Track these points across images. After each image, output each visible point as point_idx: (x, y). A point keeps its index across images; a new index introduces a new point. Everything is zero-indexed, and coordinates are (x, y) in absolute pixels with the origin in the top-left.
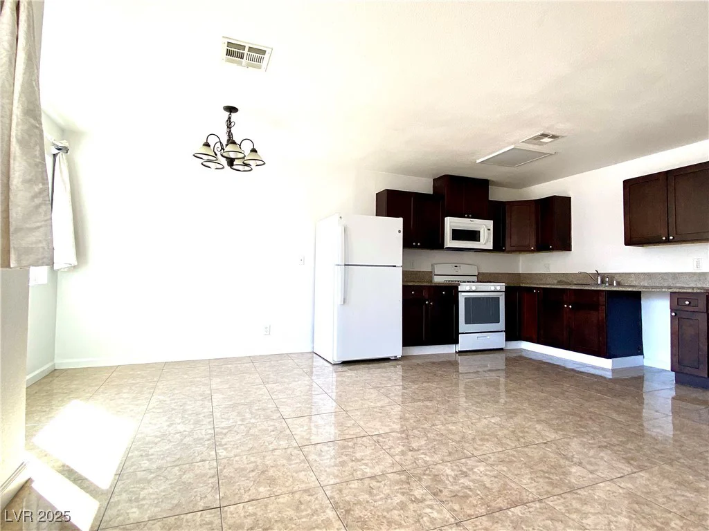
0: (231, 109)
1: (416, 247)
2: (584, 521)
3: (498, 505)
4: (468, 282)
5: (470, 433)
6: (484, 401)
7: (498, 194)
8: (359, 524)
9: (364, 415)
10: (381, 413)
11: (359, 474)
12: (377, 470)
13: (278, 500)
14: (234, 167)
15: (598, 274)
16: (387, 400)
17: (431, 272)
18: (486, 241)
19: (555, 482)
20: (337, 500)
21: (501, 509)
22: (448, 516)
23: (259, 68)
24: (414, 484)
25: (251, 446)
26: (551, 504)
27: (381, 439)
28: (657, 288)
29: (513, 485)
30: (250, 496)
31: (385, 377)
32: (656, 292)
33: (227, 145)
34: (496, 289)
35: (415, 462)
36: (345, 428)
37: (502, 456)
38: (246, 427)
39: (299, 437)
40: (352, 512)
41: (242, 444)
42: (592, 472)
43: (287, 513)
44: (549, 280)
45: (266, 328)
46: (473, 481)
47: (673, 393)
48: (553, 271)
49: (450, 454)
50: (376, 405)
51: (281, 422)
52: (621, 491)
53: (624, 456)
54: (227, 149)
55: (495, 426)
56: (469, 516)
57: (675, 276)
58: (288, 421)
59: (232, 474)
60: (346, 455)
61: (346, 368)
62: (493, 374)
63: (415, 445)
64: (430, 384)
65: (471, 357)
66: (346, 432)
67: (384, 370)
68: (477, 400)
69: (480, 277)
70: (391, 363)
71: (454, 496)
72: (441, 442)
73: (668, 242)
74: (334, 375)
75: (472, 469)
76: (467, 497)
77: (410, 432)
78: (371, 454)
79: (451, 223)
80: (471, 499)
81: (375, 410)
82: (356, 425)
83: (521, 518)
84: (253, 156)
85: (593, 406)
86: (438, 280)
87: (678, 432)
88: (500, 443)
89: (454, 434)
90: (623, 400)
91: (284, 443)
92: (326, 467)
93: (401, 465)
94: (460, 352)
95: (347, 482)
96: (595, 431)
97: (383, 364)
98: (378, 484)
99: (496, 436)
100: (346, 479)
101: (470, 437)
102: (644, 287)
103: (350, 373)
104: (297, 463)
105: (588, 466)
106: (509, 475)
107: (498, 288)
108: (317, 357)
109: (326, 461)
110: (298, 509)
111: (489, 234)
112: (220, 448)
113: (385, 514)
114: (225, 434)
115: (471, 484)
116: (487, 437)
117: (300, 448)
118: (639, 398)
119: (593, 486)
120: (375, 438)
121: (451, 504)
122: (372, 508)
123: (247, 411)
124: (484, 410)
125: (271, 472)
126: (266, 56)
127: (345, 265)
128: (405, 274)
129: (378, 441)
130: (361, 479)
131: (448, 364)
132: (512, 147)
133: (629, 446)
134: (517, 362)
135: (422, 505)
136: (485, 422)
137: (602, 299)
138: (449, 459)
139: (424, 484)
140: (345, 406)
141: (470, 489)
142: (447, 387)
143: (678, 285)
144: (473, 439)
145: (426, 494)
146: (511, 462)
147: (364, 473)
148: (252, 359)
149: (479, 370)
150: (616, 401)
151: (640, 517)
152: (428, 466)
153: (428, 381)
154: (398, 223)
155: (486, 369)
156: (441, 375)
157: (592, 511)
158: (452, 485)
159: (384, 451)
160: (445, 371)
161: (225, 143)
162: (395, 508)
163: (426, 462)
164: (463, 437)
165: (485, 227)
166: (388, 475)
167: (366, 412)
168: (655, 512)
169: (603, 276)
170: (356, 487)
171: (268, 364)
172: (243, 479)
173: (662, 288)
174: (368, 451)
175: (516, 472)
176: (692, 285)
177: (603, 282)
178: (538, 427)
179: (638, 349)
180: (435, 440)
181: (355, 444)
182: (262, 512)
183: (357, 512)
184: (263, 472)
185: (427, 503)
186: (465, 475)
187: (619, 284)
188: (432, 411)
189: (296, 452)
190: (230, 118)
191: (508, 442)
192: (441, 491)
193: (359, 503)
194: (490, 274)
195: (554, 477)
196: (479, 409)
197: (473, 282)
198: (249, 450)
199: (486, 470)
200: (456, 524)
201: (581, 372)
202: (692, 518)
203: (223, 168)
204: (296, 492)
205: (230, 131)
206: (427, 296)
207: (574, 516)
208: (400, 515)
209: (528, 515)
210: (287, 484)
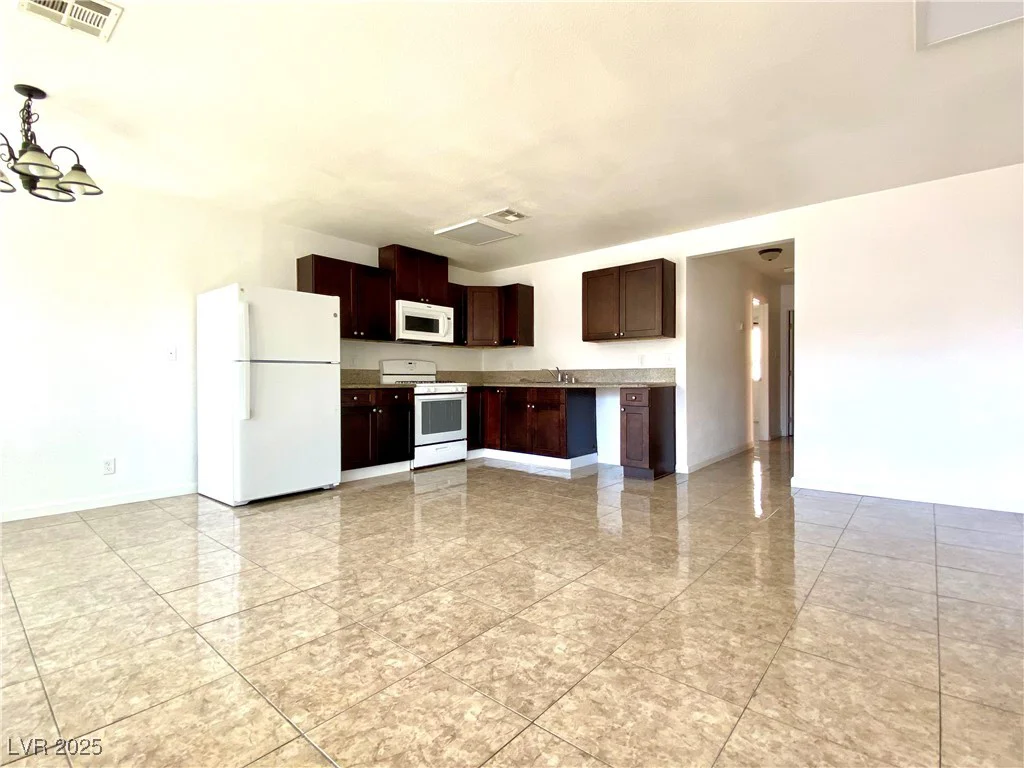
0: (32, 92)
1: (359, 337)
2: (555, 626)
3: (470, 634)
4: (425, 382)
5: (433, 561)
6: (447, 521)
7: (457, 276)
9: (292, 567)
10: (316, 560)
11: (293, 643)
12: (319, 631)
13: (166, 708)
14: (37, 192)
15: (559, 371)
16: (323, 543)
17: (379, 371)
18: (446, 333)
19: (526, 594)
20: (263, 682)
21: (473, 637)
22: (415, 661)
23: (96, 33)
24: (370, 636)
25: (104, 644)
26: (523, 618)
27: (320, 592)
28: (609, 384)
29: (484, 607)
30: (113, 715)
31: (316, 513)
32: (608, 389)
33: (22, 153)
34: (456, 390)
35: (369, 610)
36: (265, 589)
37: (471, 579)
38: (89, 619)
39: (190, 615)
40: (288, 692)
41: (85, 645)
42: (559, 576)
43: (186, 721)
44: (512, 379)
45: (108, 464)
46: (441, 614)
47: (621, 487)
49: (411, 589)
50: (308, 551)
51: (155, 600)
52: (585, 588)
53: (586, 554)
54: (25, 158)
55: (461, 548)
56: (439, 654)
57: (623, 372)
58: (169, 597)
59: (76, 692)
60: (271, 623)
61: (256, 510)
62: (455, 490)
63: (367, 590)
64: (380, 513)
65: (429, 473)
66: (267, 593)
67: (315, 505)
68: (439, 522)
69: (439, 377)
70: (325, 494)
71: (420, 637)
72: (399, 579)
73: (619, 338)
74: (238, 521)
75: (439, 601)
76: (435, 633)
77: (359, 576)
78: (307, 614)
79: (404, 308)
80: (439, 635)
81: (307, 557)
82: (281, 582)
83: (494, 640)
84: (77, 177)
85: (556, 510)
86: (387, 381)
87: (627, 523)
88: (468, 565)
89: (415, 566)
90: (582, 499)
91: (165, 629)
92: (241, 644)
93: (351, 617)
94: (416, 469)
95: (277, 656)
96: (559, 534)
97: (312, 497)
98: (322, 648)
99: (462, 559)
100: (275, 653)
101: (434, 565)
102: (599, 384)
103: (264, 517)
104: (192, 650)
105: (555, 571)
106: (480, 598)
107: (460, 390)
108: (205, 499)
109: (238, 638)
110: (202, 711)
111: (449, 324)
112: (43, 658)
113: (335, 681)
114: (49, 636)
115: (439, 618)
116: (453, 561)
117: (193, 630)
118: (594, 496)
119: (559, 590)
120: (311, 593)
121: (417, 646)
122: (317, 679)
123: (87, 594)
124: (447, 532)
125: (148, 673)
126: (111, 19)
127: (252, 361)
128: (343, 372)
129: (315, 596)
130: (297, 648)
131: (404, 485)
132: (476, 221)
133: (590, 543)
134: (480, 474)
135: (383, 657)
136: (451, 545)
137: (563, 397)
138: (411, 596)
139: (383, 632)
140: (262, 560)
141: (438, 624)
142: (402, 513)
143: (626, 381)
144: (438, 567)
145: (386, 644)
146: (481, 583)
147: (299, 639)
148: (83, 516)
149: (440, 487)
150: (576, 501)
151: (602, 609)
152: (385, 611)
153: (378, 509)
154: (332, 303)
155: (446, 486)
156: (395, 500)
157: (561, 614)
158: (417, 625)
159: (325, 606)
160: (399, 495)
161: (17, 147)
162: (348, 671)
163: (382, 606)
164: (426, 568)
165: (444, 315)
166: (334, 634)
167: (294, 562)
168: (614, 601)
169: (563, 373)
170: (291, 658)
171: (116, 519)
172: (97, 694)
173: (613, 384)
174: (303, 611)
175: (486, 594)
176: (637, 381)
177: (562, 380)
178: (506, 540)
179: (592, 448)
180: (391, 578)
181: (282, 607)
182: (141, 731)
183: (295, 689)
184: (133, 677)
185: (389, 653)
186: (432, 609)
187: (577, 381)
188: (385, 545)
189: (188, 636)
190: (29, 106)
191: (476, 562)
192: (404, 635)
193: (298, 677)
194: (451, 373)
195: (525, 589)
196: (442, 532)
197: (432, 382)
198: (101, 651)
199: (454, 599)
200: (425, 666)
201: (544, 476)
202: (643, 600)
203: (14, 190)
204: (196, 689)
205: (29, 130)
206: (374, 402)
207: (545, 624)
208: (355, 677)
209: (502, 635)
210: (179, 683)
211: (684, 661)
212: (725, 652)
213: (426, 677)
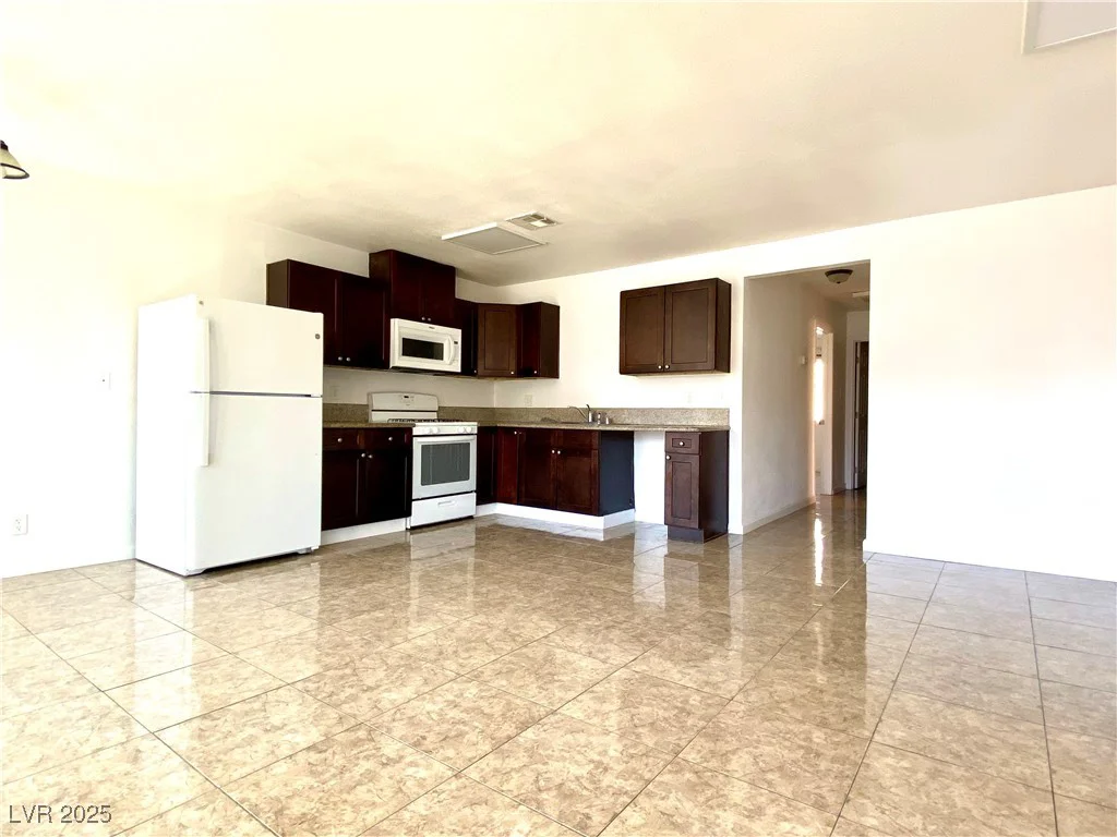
1: (344, 364)
2: (607, 723)
3: (505, 734)
4: (425, 421)
5: (449, 645)
6: (459, 595)
7: (466, 291)
8: (305, 826)
9: (271, 654)
10: (299, 644)
11: (285, 751)
12: (317, 735)
15: (589, 409)
17: (367, 406)
18: (452, 360)
19: (567, 683)
20: (254, 801)
21: (509, 738)
22: (442, 769)
24: (382, 739)
26: (567, 713)
27: (311, 685)
28: (651, 426)
29: (518, 701)
31: (295, 585)
32: (649, 430)
34: (464, 431)
35: (376, 707)
36: (240, 682)
37: (498, 666)
38: (15, 724)
39: (147, 716)
40: (287, 812)
42: (604, 661)
44: (532, 418)
45: (17, 521)
46: (466, 711)
47: (665, 551)
48: (535, 405)
49: (426, 682)
50: (289, 633)
51: (98, 698)
52: (637, 676)
53: (633, 634)
55: (480, 627)
56: (469, 760)
57: (667, 412)
60: (254, 725)
61: (214, 580)
62: (460, 554)
63: (370, 682)
64: (374, 584)
65: (430, 533)
66: (244, 687)
68: (450, 596)
69: (442, 414)
70: (300, 561)
71: (444, 739)
72: (409, 668)
73: (663, 371)
74: (191, 595)
75: (462, 694)
76: (461, 735)
77: (358, 664)
78: (298, 713)
79: (401, 328)
80: (467, 736)
81: (289, 641)
82: (259, 672)
83: (535, 741)
85: (591, 579)
86: (378, 418)
88: (492, 649)
89: (426, 651)
90: (622, 565)
91: (116, 735)
92: (219, 753)
93: (355, 716)
94: (413, 528)
95: (266, 767)
96: (598, 610)
97: (285, 564)
98: (323, 755)
99: (485, 641)
100: (264, 763)
101: (450, 650)
102: (637, 425)
103: (225, 588)
104: (155, 762)
105: (599, 655)
106: (511, 689)
107: (469, 431)
108: (145, 566)
109: (215, 745)
111: (456, 349)
113: (345, 796)
115: (464, 715)
116: (473, 644)
117: (153, 736)
118: (630, 559)
119: (606, 679)
120: (300, 686)
121: (441, 751)
122: (321, 794)
124: (461, 608)
127: (212, 393)
128: (326, 408)
129: (306, 689)
130: (291, 756)
131: (396, 549)
132: (494, 225)
133: (637, 620)
134: (491, 533)
135: (402, 765)
136: (466, 624)
137: (594, 441)
138: (426, 689)
139: (397, 734)
140: (231, 645)
141: (464, 723)
142: (401, 584)
143: (670, 423)
144: (455, 652)
145: (403, 749)
146: (511, 671)
147: (292, 745)
150: (614, 568)
151: (659, 701)
152: (397, 708)
153: (370, 579)
154: (314, 321)
155: (450, 549)
156: (391, 568)
157: (612, 708)
158: (438, 725)
159: (320, 703)
160: (395, 561)
162: (359, 783)
163: (392, 702)
164: (441, 653)
165: (449, 338)
166: (336, 737)
167: (273, 648)
168: (673, 691)
169: (595, 412)
170: (285, 769)
171: (30, 593)
173: (655, 426)
174: (293, 709)
175: (519, 684)
176: (685, 423)
177: (594, 420)
178: (535, 617)
179: (629, 503)
180: (399, 666)
181: (264, 704)
183: (296, 808)
185: (408, 759)
186: (454, 705)
187: (611, 421)
188: (386, 624)
189: (149, 744)
191: (502, 645)
192: (424, 738)
193: (297, 793)
194: (456, 409)
195: (565, 678)
196: (455, 608)
197: (433, 421)
198: (35, 766)
199: (481, 691)
200: (455, 776)
201: (569, 538)
202: (707, 689)
204: (167, 812)
206: (362, 446)
207: (594, 720)
208: (369, 791)
209: (544, 735)
210: (144, 804)
211: (764, 761)
212: (808, 750)
213: (458, 789)
